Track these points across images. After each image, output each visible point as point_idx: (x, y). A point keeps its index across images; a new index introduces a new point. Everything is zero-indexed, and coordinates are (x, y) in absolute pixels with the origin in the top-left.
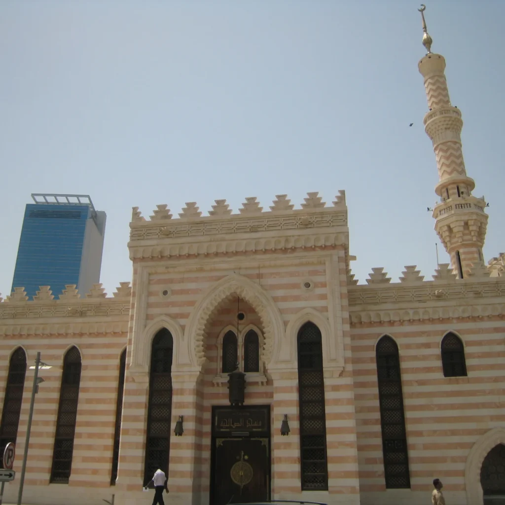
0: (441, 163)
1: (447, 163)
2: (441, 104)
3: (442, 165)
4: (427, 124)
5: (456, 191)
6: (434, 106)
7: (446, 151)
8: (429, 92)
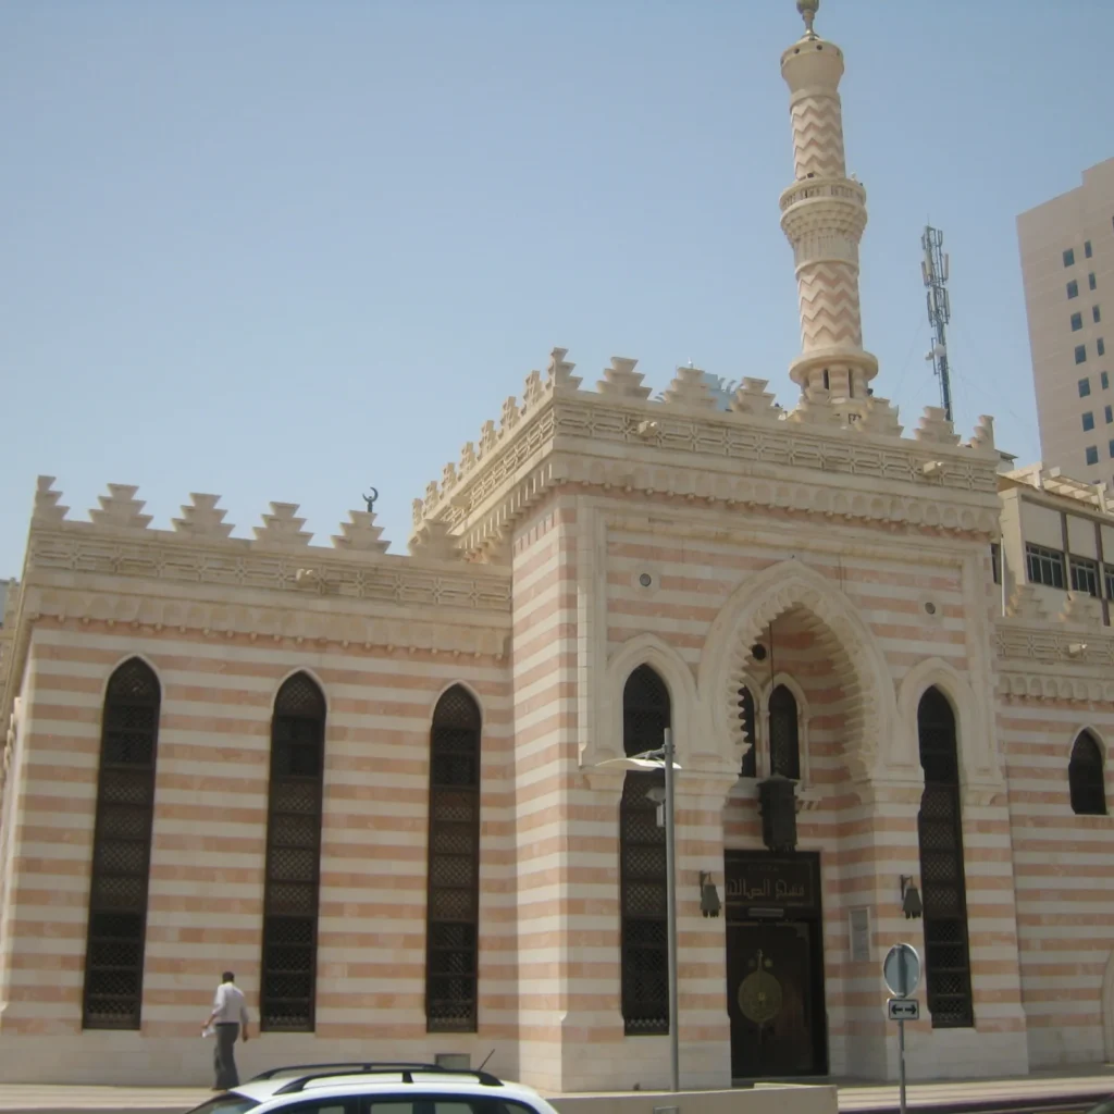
0: (817, 308)
2: (832, 168)
3: (819, 313)
5: (845, 380)
8: (807, 129)
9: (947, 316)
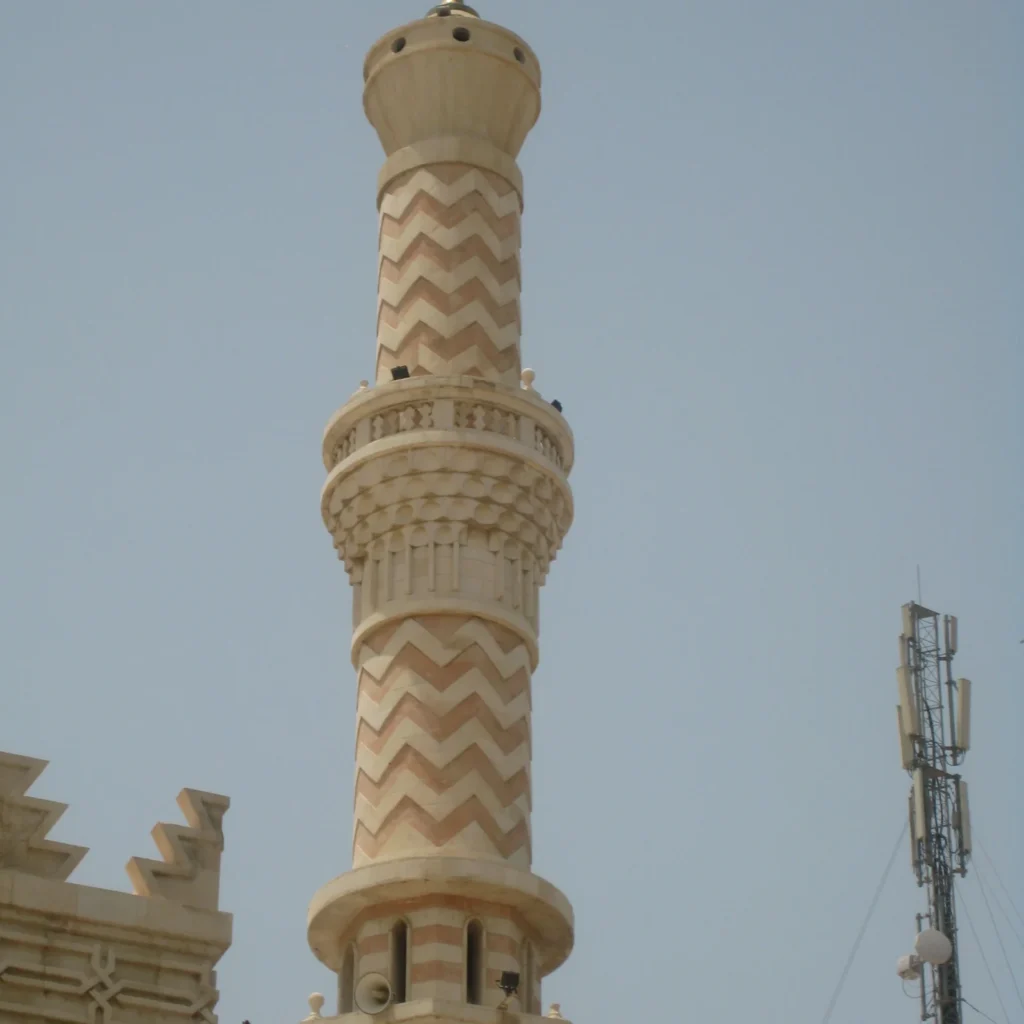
0: (393, 745)
1: (439, 755)
2: (470, 358)
3: (395, 763)
4: (344, 465)
5: (458, 955)
6: (425, 356)
7: (442, 676)
8: (409, 254)
9: (964, 852)
